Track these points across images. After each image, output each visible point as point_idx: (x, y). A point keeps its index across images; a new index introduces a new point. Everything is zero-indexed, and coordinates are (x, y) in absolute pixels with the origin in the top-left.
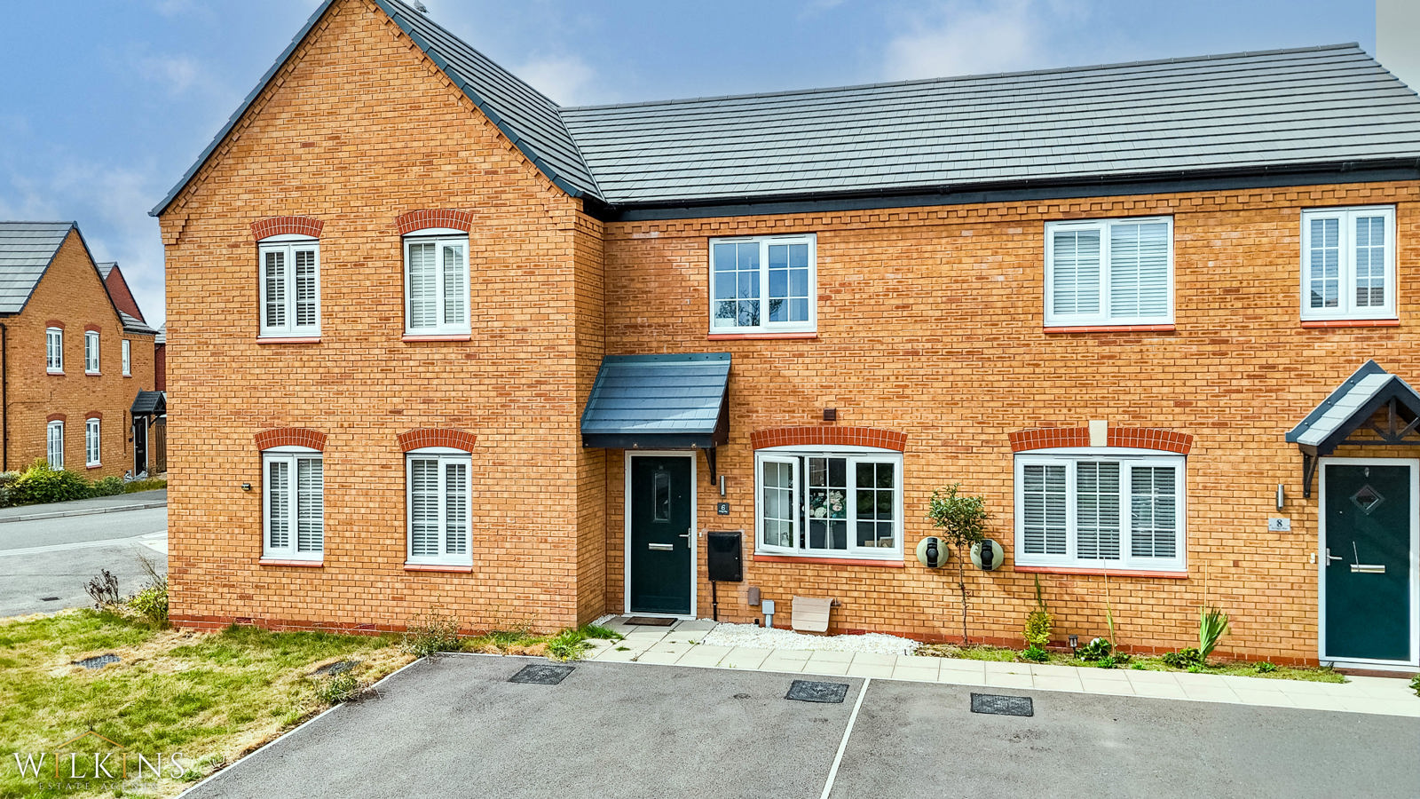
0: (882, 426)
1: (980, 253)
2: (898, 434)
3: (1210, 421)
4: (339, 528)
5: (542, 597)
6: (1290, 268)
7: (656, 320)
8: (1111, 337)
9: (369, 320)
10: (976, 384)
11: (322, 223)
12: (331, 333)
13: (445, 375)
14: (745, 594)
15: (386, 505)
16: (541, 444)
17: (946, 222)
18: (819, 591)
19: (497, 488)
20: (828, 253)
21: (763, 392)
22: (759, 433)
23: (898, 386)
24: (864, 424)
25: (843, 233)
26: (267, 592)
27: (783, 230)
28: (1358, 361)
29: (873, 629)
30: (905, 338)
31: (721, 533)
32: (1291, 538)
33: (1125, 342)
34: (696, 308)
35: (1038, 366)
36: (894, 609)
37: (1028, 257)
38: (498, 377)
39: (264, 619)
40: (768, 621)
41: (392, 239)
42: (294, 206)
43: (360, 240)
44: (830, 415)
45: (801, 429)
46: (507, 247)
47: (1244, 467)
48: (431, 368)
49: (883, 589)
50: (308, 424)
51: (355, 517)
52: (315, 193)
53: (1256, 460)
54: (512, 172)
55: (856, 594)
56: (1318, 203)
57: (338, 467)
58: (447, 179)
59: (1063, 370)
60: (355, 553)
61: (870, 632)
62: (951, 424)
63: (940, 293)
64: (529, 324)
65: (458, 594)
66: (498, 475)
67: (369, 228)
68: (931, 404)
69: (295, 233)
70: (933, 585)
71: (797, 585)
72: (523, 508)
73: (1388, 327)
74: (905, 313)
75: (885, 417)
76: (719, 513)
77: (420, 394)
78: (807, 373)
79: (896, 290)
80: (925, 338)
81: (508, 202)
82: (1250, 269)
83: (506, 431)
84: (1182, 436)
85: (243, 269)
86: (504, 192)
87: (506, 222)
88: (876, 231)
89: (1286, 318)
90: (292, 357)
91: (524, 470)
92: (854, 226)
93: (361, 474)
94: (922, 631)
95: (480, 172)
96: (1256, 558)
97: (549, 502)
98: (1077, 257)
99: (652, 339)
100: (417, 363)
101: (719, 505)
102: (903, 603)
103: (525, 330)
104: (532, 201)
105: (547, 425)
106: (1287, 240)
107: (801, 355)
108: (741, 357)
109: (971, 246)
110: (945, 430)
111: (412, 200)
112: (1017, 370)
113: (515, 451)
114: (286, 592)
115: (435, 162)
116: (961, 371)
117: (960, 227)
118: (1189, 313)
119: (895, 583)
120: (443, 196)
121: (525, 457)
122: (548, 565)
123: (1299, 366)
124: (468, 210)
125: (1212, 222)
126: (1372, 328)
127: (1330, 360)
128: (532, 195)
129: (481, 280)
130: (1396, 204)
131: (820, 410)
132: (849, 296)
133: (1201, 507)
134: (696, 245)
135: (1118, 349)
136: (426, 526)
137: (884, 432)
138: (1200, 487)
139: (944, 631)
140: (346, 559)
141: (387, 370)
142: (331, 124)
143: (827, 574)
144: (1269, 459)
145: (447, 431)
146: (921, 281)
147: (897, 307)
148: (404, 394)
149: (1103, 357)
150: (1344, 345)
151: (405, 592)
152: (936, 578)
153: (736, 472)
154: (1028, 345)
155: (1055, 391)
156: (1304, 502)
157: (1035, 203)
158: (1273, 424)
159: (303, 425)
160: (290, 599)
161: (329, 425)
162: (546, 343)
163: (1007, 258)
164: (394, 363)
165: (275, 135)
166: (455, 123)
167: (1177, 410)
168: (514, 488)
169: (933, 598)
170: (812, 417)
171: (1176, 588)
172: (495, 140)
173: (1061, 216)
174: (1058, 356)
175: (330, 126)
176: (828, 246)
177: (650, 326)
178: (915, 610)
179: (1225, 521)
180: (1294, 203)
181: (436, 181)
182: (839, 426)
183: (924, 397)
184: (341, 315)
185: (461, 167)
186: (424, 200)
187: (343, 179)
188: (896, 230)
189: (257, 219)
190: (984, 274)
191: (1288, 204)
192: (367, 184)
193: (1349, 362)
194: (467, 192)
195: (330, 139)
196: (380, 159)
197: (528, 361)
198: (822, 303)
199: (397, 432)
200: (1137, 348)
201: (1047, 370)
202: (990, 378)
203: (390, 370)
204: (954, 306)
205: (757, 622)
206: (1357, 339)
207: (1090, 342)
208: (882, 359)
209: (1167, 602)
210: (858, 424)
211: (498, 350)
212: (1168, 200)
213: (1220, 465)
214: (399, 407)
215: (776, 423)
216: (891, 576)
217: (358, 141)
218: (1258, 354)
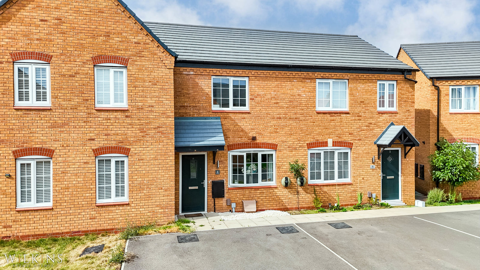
0: (270, 142)
1: (299, 87)
2: (275, 144)
3: (357, 139)
4: (61, 191)
5: (160, 211)
6: (375, 96)
7: (192, 104)
8: (333, 114)
9: (77, 100)
10: (297, 128)
11: (52, 56)
12: (56, 105)
13: (116, 124)
14: (225, 202)
15: (86, 179)
16: (159, 151)
17: (289, 77)
18: (250, 198)
19: (140, 169)
20: (253, 84)
21: (231, 131)
22: (230, 145)
23: (275, 129)
24: (265, 141)
25: (258, 78)
26: (20, 223)
27: (238, 75)
28: (389, 122)
29: (267, 208)
30: (277, 113)
31: (217, 181)
32: (375, 170)
33: (337, 116)
34: (207, 100)
35: (314, 122)
36: (274, 201)
37: (312, 89)
38: (140, 125)
39: (18, 236)
40: (234, 210)
41: (90, 66)
42: (35, 47)
43: (72, 65)
44: (254, 139)
45: (245, 143)
46: (144, 74)
47: (365, 151)
48: (109, 121)
49: (270, 195)
50: (44, 146)
51: (70, 185)
52: (48, 43)
53: (368, 149)
54: (147, 44)
55: (262, 198)
56: (381, 79)
57: (61, 164)
58: (117, 44)
59: (321, 124)
60: (70, 201)
61: (266, 210)
62: (291, 141)
63: (287, 99)
64: (154, 104)
65: (122, 213)
66: (140, 164)
67: (78, 60)
68: (285, 134)
69: (36, 59)
70: (285, 192)
71: (243, 196)
72: (152, 176)
73: (395, 113)
74: (277, 105)
75: (271, 139)
76: (216, 174)
77: (104, 132)
78: (247, 124)
79: (274, 98)
80: (283, 113)
81: (145, 56)
82: (366, 96)
83: (144, 146)
84: (351, 143)
85: (5, 74)
86: (143, 51)
87: (144, 63)
88: (268, 78)
89: (374, 110)
90: (35, 115)
91: (152, 161)
92: (262, 76)
93: (73, 166)
94: (282, 207)
95: (132, 43)
96: (368, 176)
97: (163, 174)
98: (324, 90)
99: (191, 111)
100: (102, 119)
101: (216, 171)
102: (276, 199)
103: (152, 106)
104: (155, 56)
105: (162, 144)
106: (374, 89)
107: (244, 118)
108: (223, 118)
109: (296, 85)
110: (289, 143)
111: (99, 51)
112: (309, 124)
113: (148, 154)
114: (31, 222)
115: (111, 36)
116: (293, 124)
117: (293, 79)
118: (352, 108)
119: (274, 193)
120: (115, 50)
121: (152, 156)
122: (163, 198)
123: (377, 123)
124: (127, 57)
125: (358, 82)
126: (392, 113)
127: (383, 122)
128: (156, 54)
129: (132, 86)
130: (397, 81)
131: (251, 137)
132: (260, 99)
133: (355, 163)
134: (207, 78)
135: (335, 118)
136: (105, 187)
137: (271, 144)
138: (355, 158)
139: (288, 207)
140: (65, 204)
141: (87, 122)
142: (57, 13)
143: (253, 192)
144: (370, 149)
145: (116, 147)
146: (282, 95)
147: (275, 103)
148: (95, 132)
149: (331, 120)
150: (386, 118)
151: (96, 215)
152: (286, 190)
153: (222, 159)
154: (312, 116)
155: (319, 130)
156: (378, 160)
157: (314, 73)
158: (371, 139)
159: (41, 146)
160: (34, 225)
161: (56, 146)
162: (162, 112)
163: (306, 89)
164: (91, 119)
165: (25, 14)
166: (120, 21)
167: (350, 136)
168: (148, 169)
169: (285, 196)
170: (248, 139)
171: (349, 187)
172: (139, 30)
173: (321, 78)
174: (320, 120)
175: (56, 14)
176: (253, 82)
177: (190, 106)
178: (280, 201)
179: (361, 167)
180: (376, 79)
181: (111, 44)
182: (257, 142)
183: (283, 132)
184: (62, 97)
185: (124, 39)
186: (106, 51)
187: (63, 38)
188: (274, 78)
189: (14, 52)
190: (300, 94)
191: (375, 79)
192: (77, 42)
193: (387, 122)
194: (126, 50)
195: (56, 19)
196: (83, 31)
197: (154, 119)
198: (251, 101)
199: (92, 148)
200: (340, 118)
201: (317, 124)
202: (302, 126)
203: (89, 122)
204: (291, 103)
205: (230, 211)
206: (389, 116)
207: (328, 116)
208: (270, 120)
209: (347, 191)
210: (263, 141)
211: (140, 114)
212: (348, 75)
213: (360, 151)
214: (93, 137)
215: (236, 141)
216: (273, 191)
217: (72, 22)
218: (368, 120)
